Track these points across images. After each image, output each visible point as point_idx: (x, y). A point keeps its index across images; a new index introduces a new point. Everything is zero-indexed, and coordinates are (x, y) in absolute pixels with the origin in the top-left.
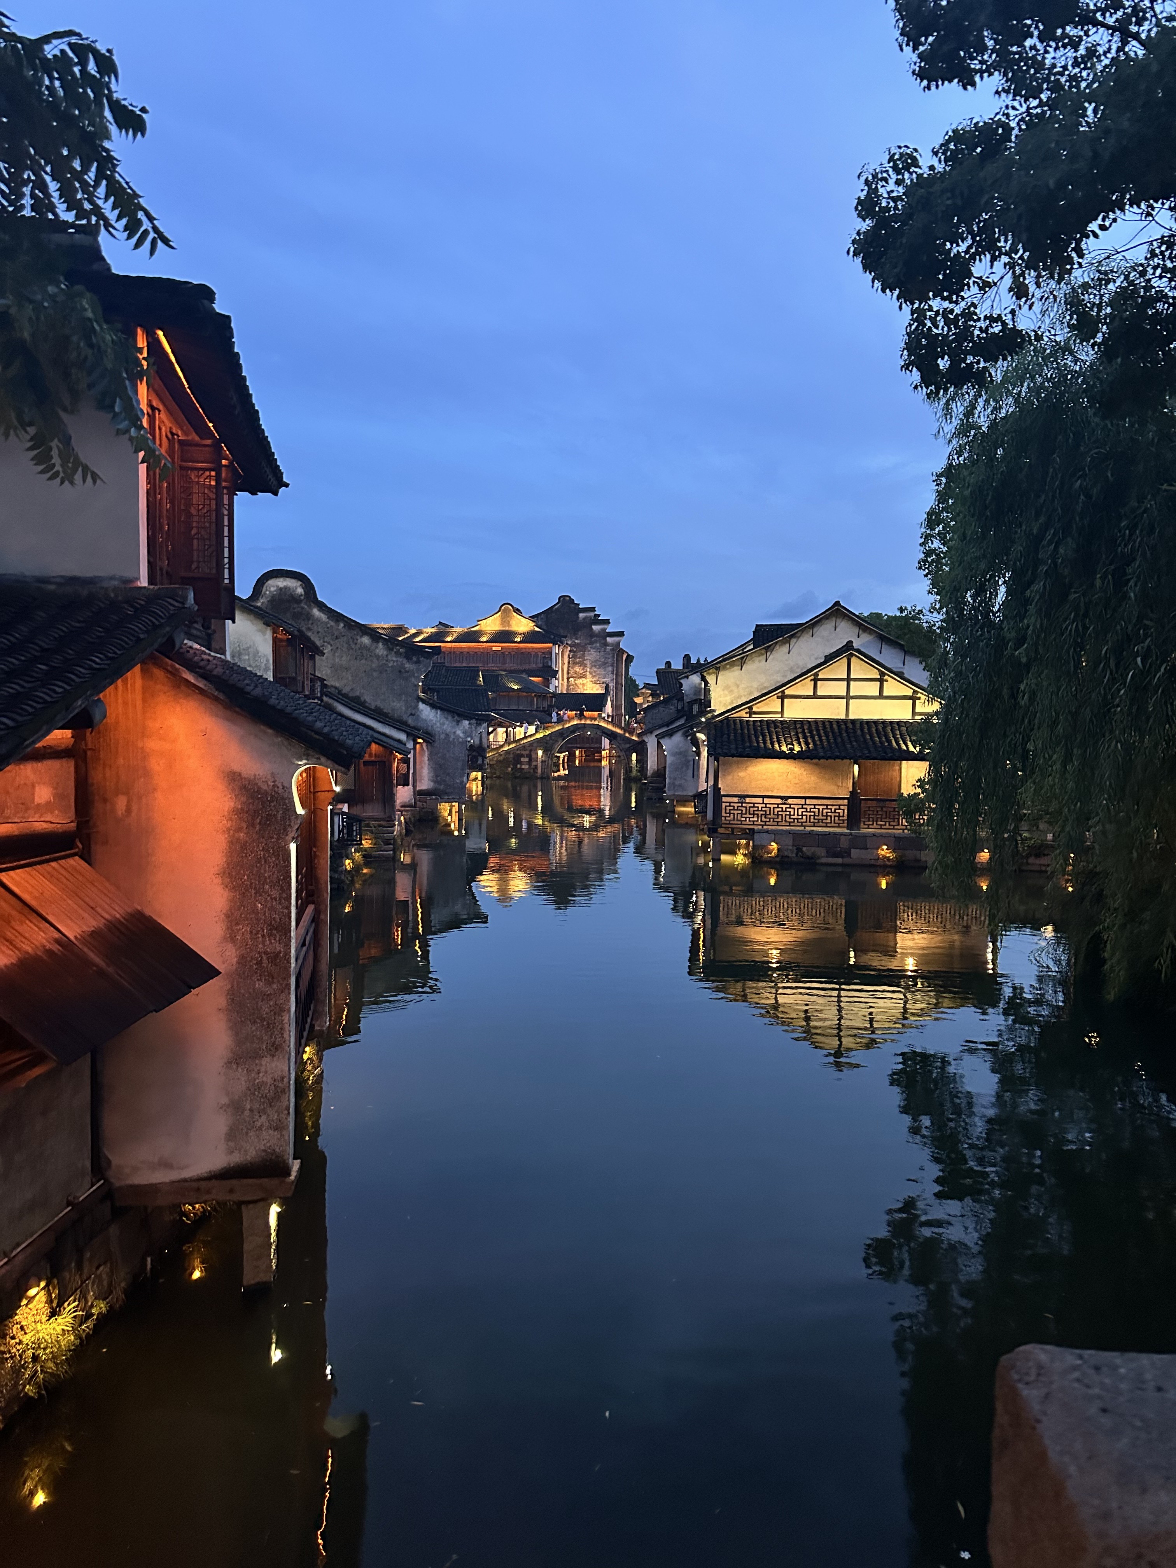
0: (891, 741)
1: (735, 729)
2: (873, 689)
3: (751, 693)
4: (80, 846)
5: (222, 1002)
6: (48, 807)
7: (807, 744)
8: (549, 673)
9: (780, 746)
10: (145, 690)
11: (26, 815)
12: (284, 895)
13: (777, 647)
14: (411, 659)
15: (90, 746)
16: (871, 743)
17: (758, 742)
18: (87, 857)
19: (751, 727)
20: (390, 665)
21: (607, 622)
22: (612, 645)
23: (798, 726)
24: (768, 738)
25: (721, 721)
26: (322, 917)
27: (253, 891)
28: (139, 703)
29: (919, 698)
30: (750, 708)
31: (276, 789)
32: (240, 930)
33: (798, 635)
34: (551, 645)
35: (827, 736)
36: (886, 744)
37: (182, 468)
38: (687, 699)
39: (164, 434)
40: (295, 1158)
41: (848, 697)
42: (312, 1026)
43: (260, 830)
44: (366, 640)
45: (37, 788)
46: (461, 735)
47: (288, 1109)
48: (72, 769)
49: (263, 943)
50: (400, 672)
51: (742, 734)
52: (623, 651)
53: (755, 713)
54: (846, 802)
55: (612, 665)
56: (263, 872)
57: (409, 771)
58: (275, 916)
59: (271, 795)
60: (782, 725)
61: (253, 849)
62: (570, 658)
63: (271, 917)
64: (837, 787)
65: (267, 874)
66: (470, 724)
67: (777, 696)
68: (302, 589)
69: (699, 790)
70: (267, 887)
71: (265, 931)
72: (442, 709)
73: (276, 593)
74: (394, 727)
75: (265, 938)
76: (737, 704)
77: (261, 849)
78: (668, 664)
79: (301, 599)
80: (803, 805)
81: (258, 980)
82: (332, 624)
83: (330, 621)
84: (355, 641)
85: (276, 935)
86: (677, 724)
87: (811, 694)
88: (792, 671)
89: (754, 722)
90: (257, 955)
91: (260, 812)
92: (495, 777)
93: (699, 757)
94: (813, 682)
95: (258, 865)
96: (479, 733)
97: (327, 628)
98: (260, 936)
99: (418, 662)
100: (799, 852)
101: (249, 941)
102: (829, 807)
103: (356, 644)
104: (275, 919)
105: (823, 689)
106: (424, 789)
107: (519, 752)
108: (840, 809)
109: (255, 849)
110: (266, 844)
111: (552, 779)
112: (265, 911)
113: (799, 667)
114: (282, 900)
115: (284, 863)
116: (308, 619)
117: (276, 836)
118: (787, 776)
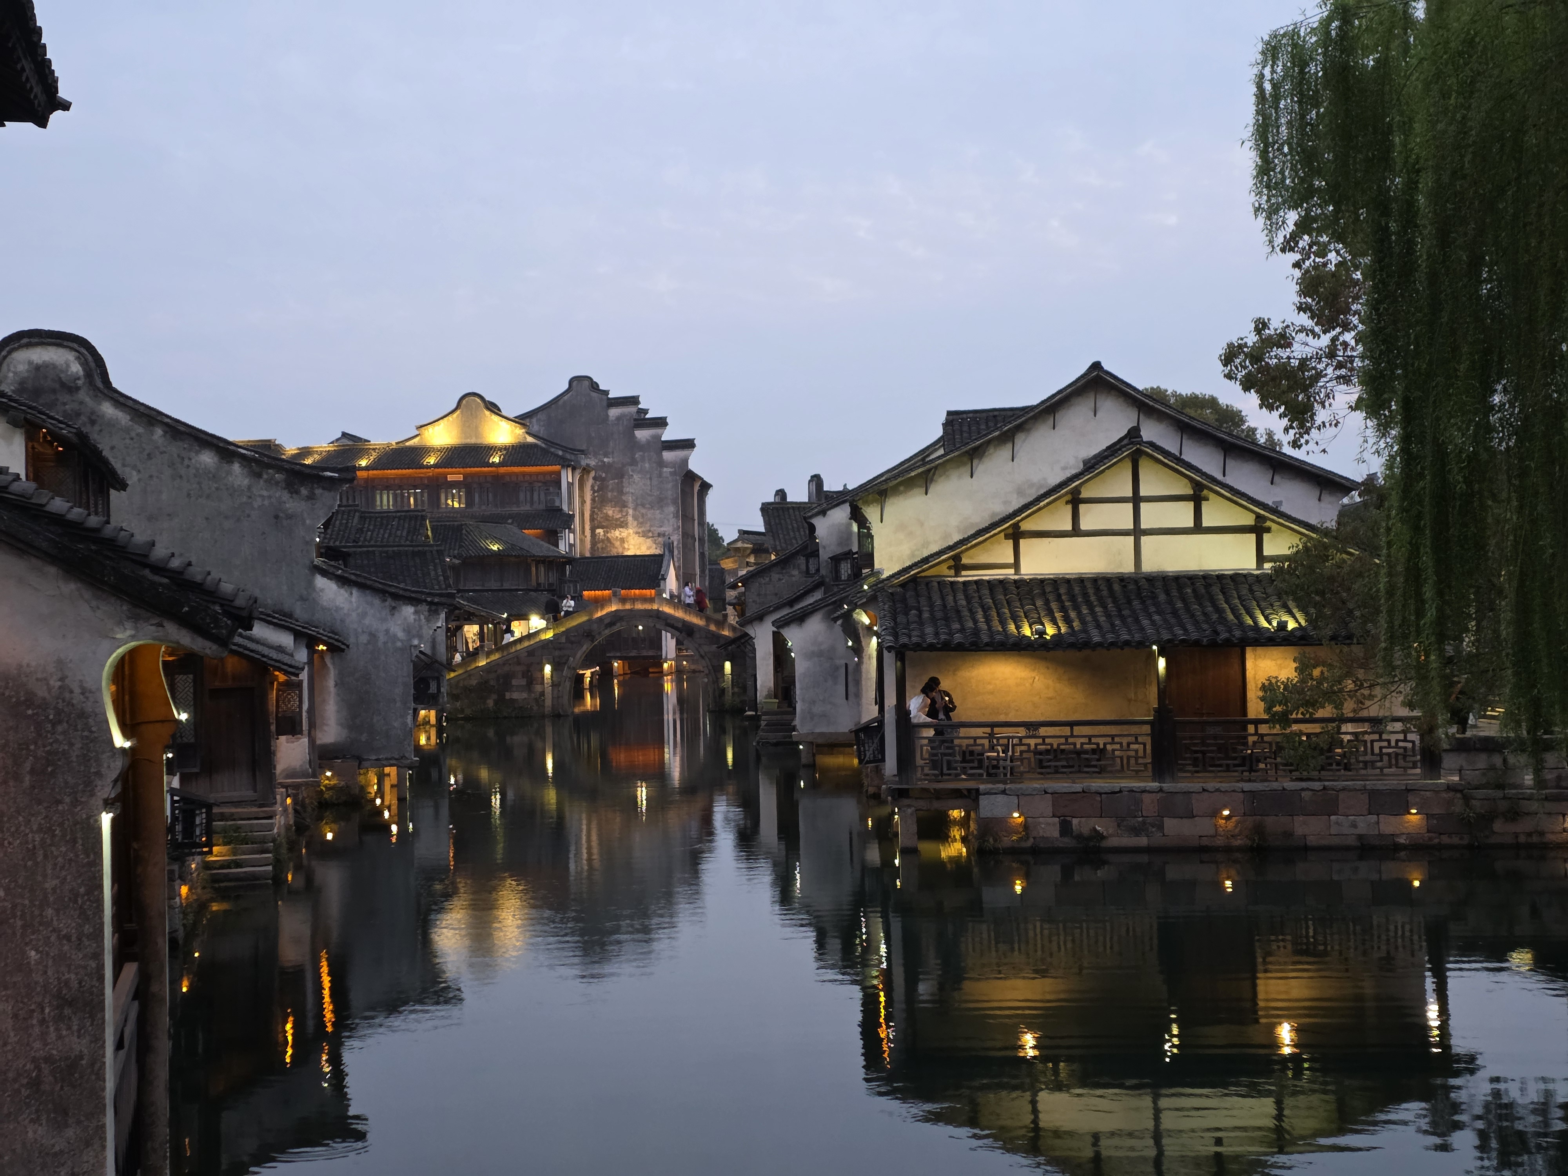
0: (1223, 611)
1: (930, 598)
2: (1183, 514)
3: (948, 536)
7: (1068, 620)
8: (557, 520)
9: (1018, 627)
12: (88, 929)
13: (991, 449)
14: (297, 492)
16: (1187, 616)
17: (975, 622)
19: (961, 593)
20: (256, 505)
21: (661, 423)
22: (673, 464)
23: (1048, 589)
24: (994, 613)
26: (154, 988)
27: (19, 923)
29: (1268, 530)
30: (957, 558)
31: (67, 695)
33: (1027, 427)
34: (558, 468)
35: (1105, 607)
36: (1215, 617)
38: (824, 555)
41: (1137, 532)
43: (33, 787)
44: (207, 458)
46: (401, 635)
49: (43, 1037)
50: (276, 517)
51: (945, 604)
52: (692, 476)
53: (967, 568)
54: (1147, 729)
55: (676, 503)
56: (40, 878)
57: (300, 706)
58: (67, 976)
59: (56, 708)
60: (1018, 588)
61: (17, 830)
62: (594, 492)
63: (59, 979)
64: (1130, 700)
65: (50, 884)
66: (416, 612)
67: (1002, 535)
68: (81, 364)
69: (865, 719)
70: (49, 912)
71: (47, 1010)
72: (362, 587)
73: (28, 371)
74: (269, 623)
75: (48, 1027)
76: (926, 554)
77: (35, 827)
78: (781, 493)
79: (80, 383)
80: (1066, 738)
81: (32, 1121)
82: (141, 430)
83: (136, 426)
84: (186, 462)
85: (70, 1018)
86: (810, 600)
87: (1069, 527)
88: (1020, 492)
89: (965, 583)
90: (28, 1066)
91: (32, 747)
92: (462, 719)
93: (860, 657)
94: (1070, 507)
95: (30, 863)
96: (431, 632)
97: (132, 439)
98: (35, 1022)
99: (311, 497)
100: (1065, 828)
101: (12, 1034)
102: (1117, 739)
103: (188, 466)
104: (67, 982)
105: (1091, 518)
106: (331, 744)
107: (507, 668)
108: (1137, 742)
109: (22, 828)
110: (46, 817)
111: (571, 719)
112: (46, 966)
113: (1032, 485)
114: (84, 939)
115: (88, 856)
116: (93, 422)
117: (67, 800)
118: (1032, 684)
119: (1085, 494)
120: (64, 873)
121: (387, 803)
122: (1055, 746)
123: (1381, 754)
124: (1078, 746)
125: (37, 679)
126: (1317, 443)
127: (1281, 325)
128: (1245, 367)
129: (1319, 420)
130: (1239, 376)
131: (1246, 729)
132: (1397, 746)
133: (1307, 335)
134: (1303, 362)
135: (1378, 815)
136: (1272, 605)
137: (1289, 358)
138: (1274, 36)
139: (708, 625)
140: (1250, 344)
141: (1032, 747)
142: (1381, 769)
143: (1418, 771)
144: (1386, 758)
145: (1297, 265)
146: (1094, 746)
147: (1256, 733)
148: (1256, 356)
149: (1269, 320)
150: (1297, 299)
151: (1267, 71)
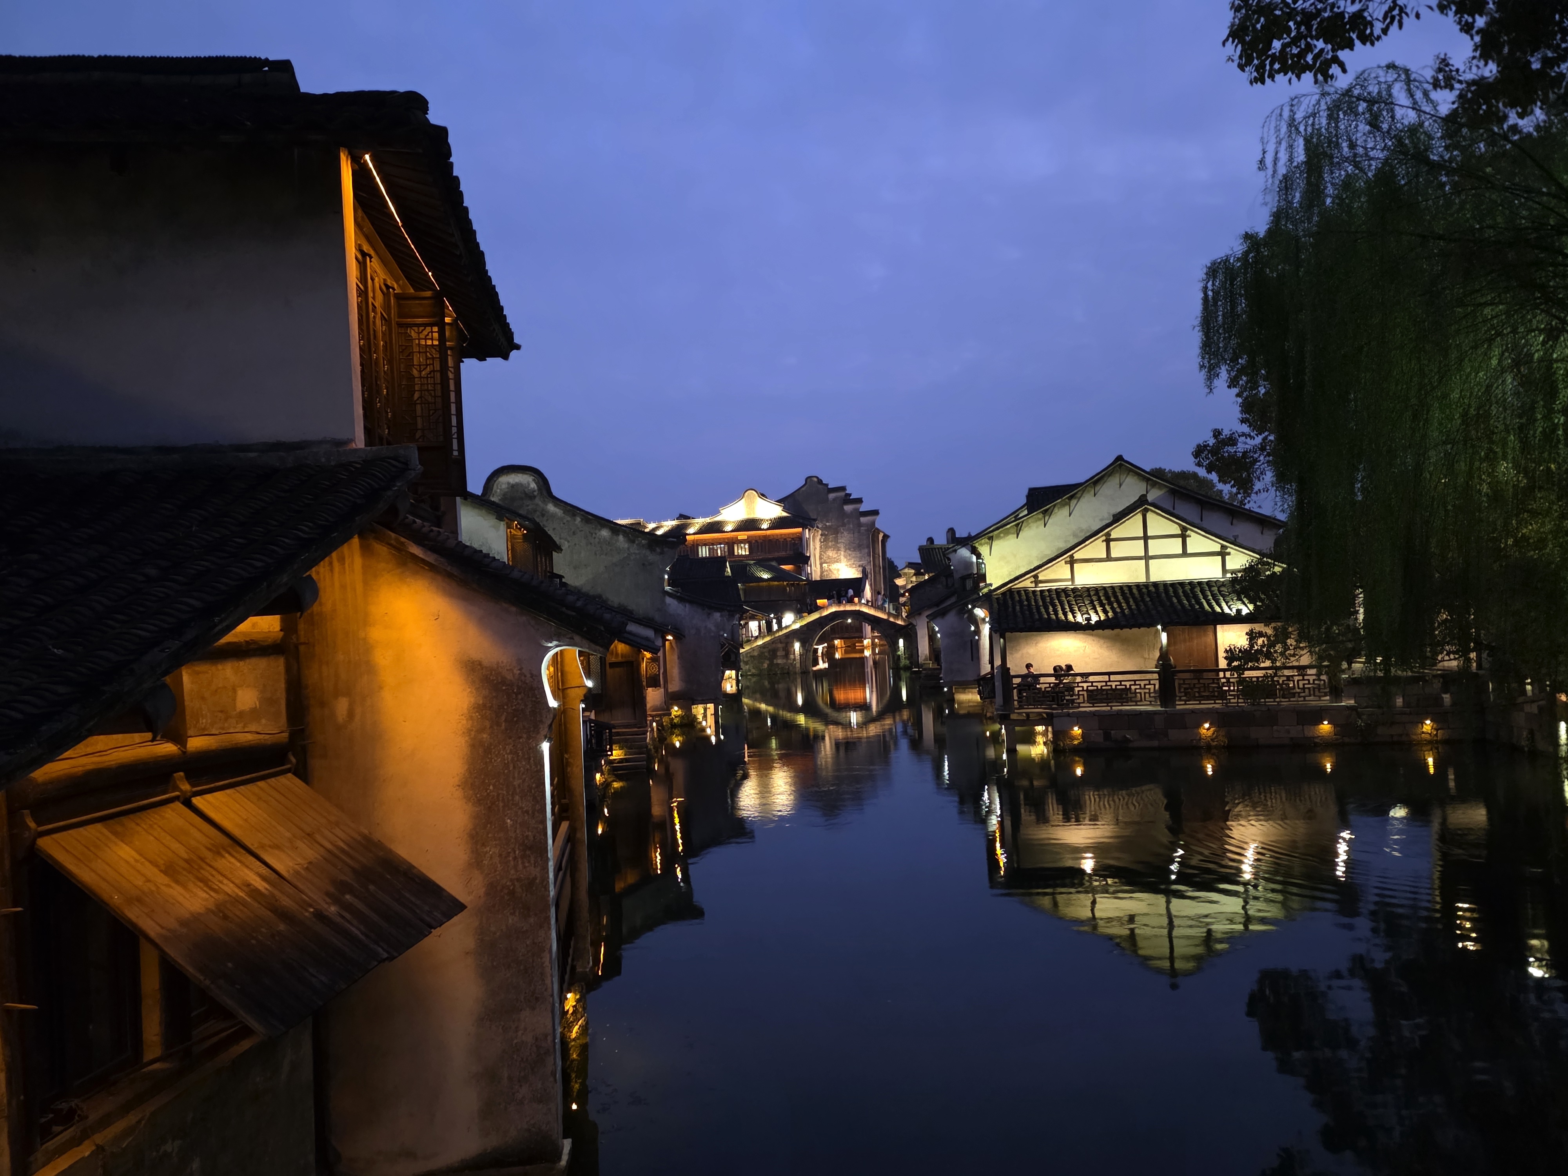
0: (1202, 603)
1: (1021, 601)
2: (1175, 546)
3: (1030, 563)
4: (294, 760)
5: (470, 943)
6: (254, 714)
7: (1105, 612)
8: (802, 559)
9: (1074, 617)
10: (365, 569)
11: (226, 725)
12: (538, 807)
13: (1056, 510)
14: (655, 551)
15: (302, 640)
16: (1179, 607)
17: (1048, 614)
18: (303, 773)
19: (1039, 597)
20: (632, 558)
21: (859, 501)
22: (866, 525)
23: (1092, 593)
24: (1059, 609)
25: (1004, 594)
26: (578, 835)
27: (501, 804)
28: (359, 587)
29: (1229, 554)
30: (1036, 577)
31: (523, 678)
32: (486, 852)
33: (1078, 495)
34: (800, 530)
35: (1128, 603)
36: (1197, 607)
37: (400, 325)
38: (957, 576)
39: (377, 286)
40: (565, 1137)
41: (1147, 558)
42: (573, 968)
43: (506, 729)
44: (605, 533)
45: (240, 693)
46: (713, 628)
47: (554, 1074)
48: (282, 668)
49: (515, 867)
50: (644, 564)
51: (1029, 605)
52: (878, 531)
53: (1042, 582)
54: (1156, 676)
55: (868, 547)
56: (511, 779)
57: (659, 671)
58: (527, 833)
59: (518, 686)
60: (1074, 593)
61: (499, 752)
62: (821, 542)
63: (523, 835)
64: (1145, 659)
65: (516, 783)
66: (721, 616)
67: (1063, 561)
68: (536, 483)
69: (983, 673)
70: (517, 798)
71: (517, 852)
72: (691, 602)
73: (508, 488)
74: (641, 624)
75: (518, 861)
76: (1018, 574)
77: (508, 751)
78: (931, 540)
79: (536, 493)
80: (1106, 682)
81: (511, 914)
82: (569, 519)
83: (566, 517)
84: (594, 535)
85: (529, 856)
86: (949, 602)
87: (1105, 556)
88: (1075, 535)
89: (1042, 591)
90: (508, 884)
91: (506, 707)
92: (750, 675)
93: (979, 637)
94: (1105, 543)
95: (506, 771)
96: (730, 627)
97: (564, 524)
98: (511, 858)
99: (662, 553)
100: (1107, 736)
101: (499, 865)
102: (1137, 683)
103: (595, 538)
104: (527, 836)
105: (1117, 550)
106: (677, 691)
107: (774, 645)
108: (1150, 684)
109: (502, 752)
110: (514, 746)
111: (811, 674)
112: (516, 828)
113: (1082, 531)
114: (536, 813)
115: (537, 767)
116: (543, 515)
117: (525, 736)
118: (1084, 651)
119: (1114, 535)
120: (524, 776)
121: (709, 724)
122: (1099, 688)
123: (1304, 688)
124: (1114, 687)
125: (507, 670)
126: (1255, 502)
127: (1229, 433)
128: (1208, 459)
129: (1256, 488)
130: (1205, 464)
131: (1218, 675)
132: (1314, 683)
133: (1246, 438)
134: (1245, 453)
135: (1303, 725)
136: (1233, 600)
137: (1235, 452)
138: (1214, 263)
139: (889, 618)
140: (1211, 444)
141: (1085, 688)
142: (1304, 697)
143: (1328, 698)
144: (1307, 691)
145: (1238, 395)
146: (1124, 687)
147: (1225, 677)
148: (1215, 451)
149: (1222, 430)
150: (1240, 416)
151: (1210, 284)
